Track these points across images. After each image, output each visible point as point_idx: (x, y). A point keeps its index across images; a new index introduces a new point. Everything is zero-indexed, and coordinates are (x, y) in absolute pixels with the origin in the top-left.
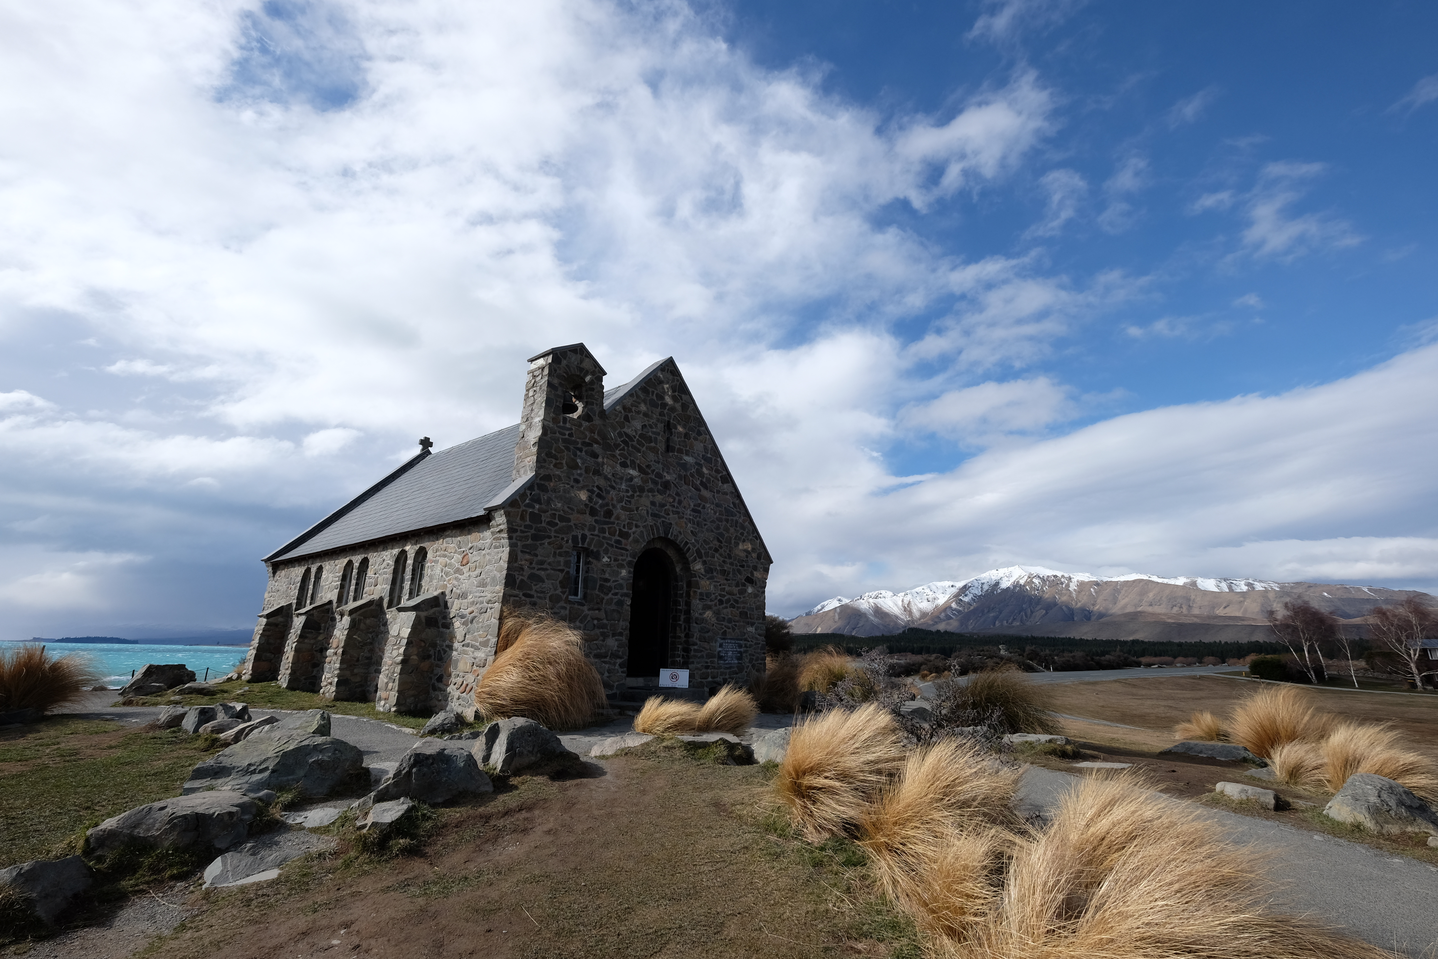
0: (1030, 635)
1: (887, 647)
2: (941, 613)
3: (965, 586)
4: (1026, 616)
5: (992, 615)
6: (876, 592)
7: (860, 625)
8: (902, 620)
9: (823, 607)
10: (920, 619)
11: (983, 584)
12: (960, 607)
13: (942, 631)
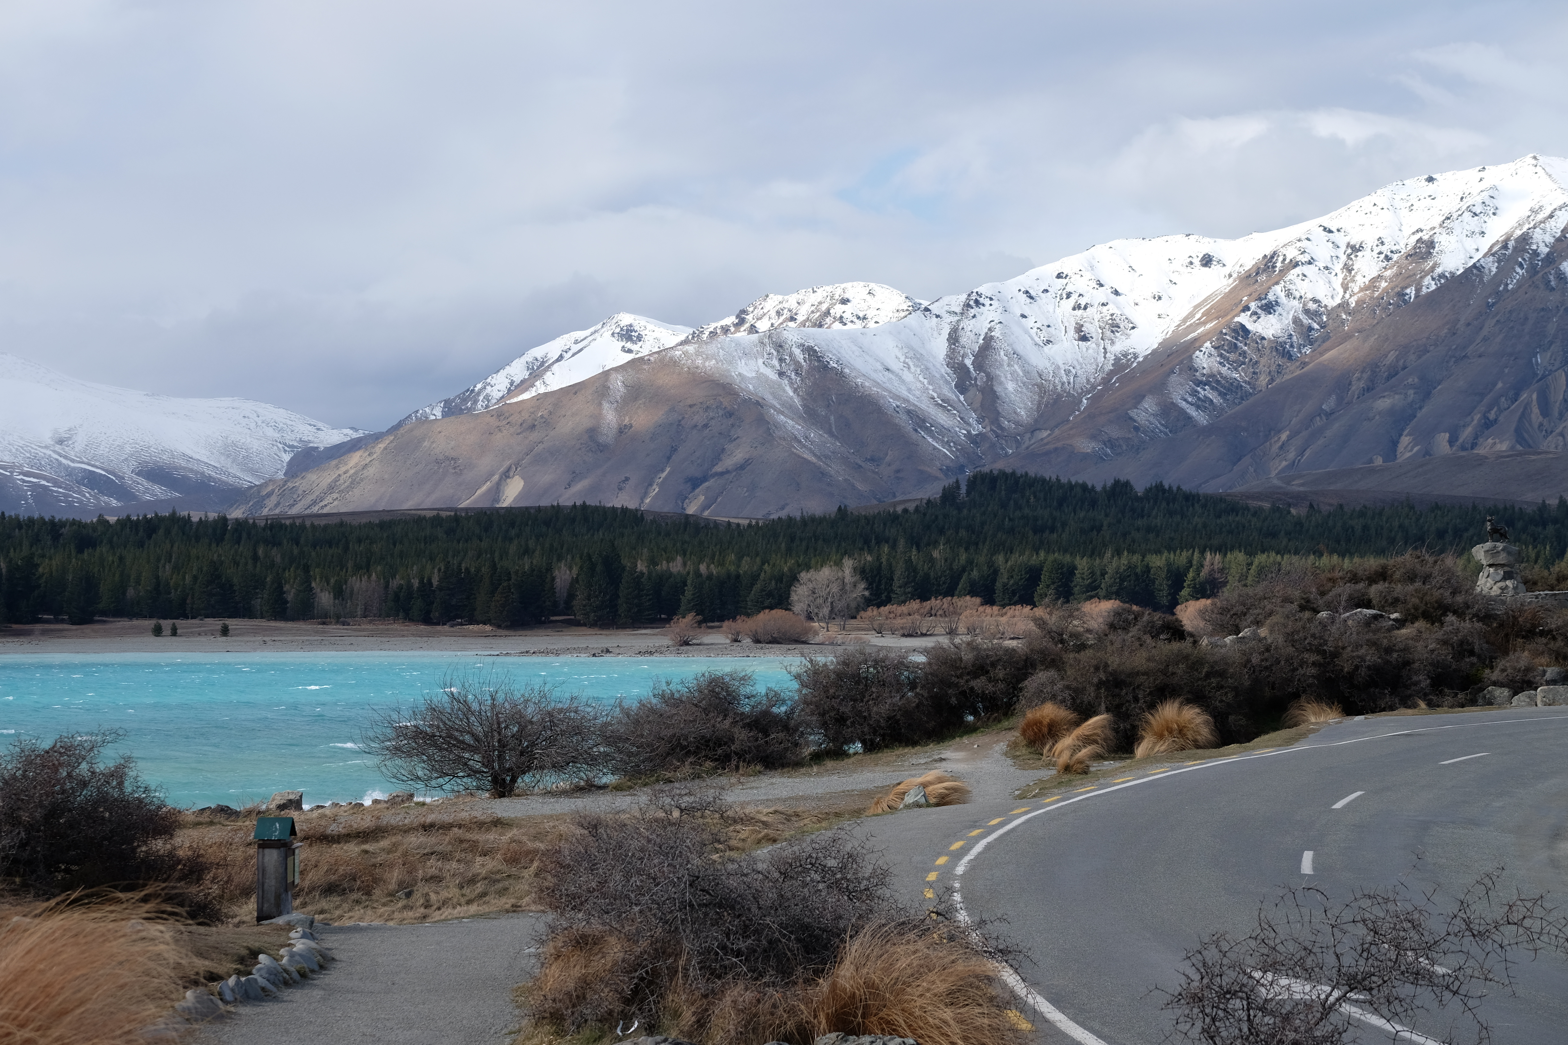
0: (1553, 502)
1: (862, 572)
2: (1139, 398)
3: (1268, 264)
4: (1545, 411)
5: (1384, 404)
6: (821, 293)
7: (728, 462)
8: (942, 432)
9: (538, 370)
10: (1033, 429)
11: (1355, 249)
12: (1236, 365)
13: (1140, 488)
